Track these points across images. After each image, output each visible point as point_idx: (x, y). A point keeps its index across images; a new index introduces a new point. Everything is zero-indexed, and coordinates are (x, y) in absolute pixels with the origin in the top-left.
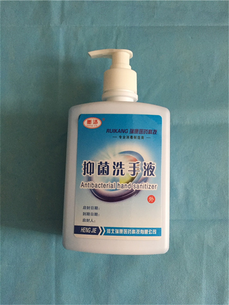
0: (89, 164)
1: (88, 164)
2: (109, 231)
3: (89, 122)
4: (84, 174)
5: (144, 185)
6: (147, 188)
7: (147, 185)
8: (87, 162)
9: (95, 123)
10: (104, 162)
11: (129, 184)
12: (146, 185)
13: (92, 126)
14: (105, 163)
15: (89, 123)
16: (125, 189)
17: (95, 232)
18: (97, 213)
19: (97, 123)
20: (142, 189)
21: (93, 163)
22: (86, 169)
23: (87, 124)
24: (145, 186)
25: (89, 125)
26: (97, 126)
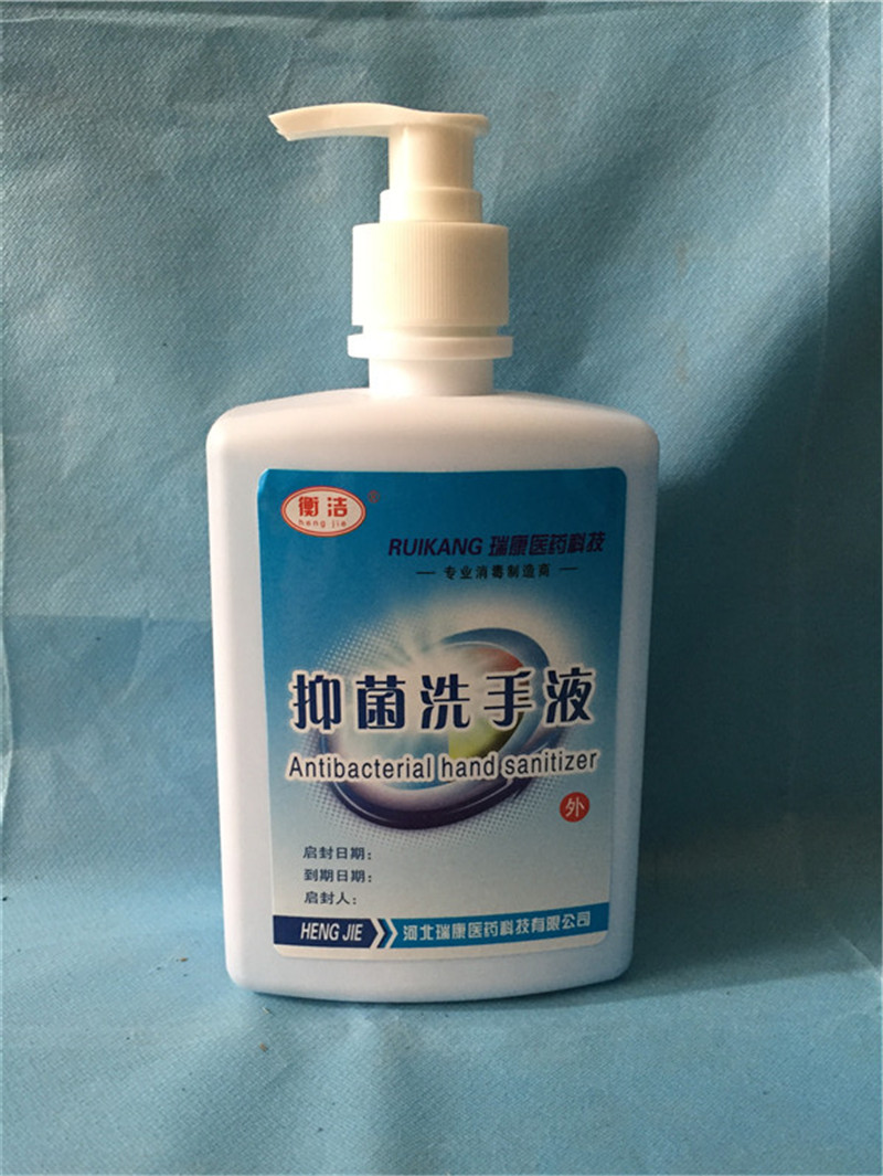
0: (319, 687)
1: (312, 684)
2: (411, 933)
3: (309, 507)
4: (301, 724)
5: (547, 759)
6: (560, 768)
7: (561, 759)
8: (309, 678)
9: (336, 511)
10: (381, 676)
11: (489, 758)
12: (553, 758)
13: (323, 525)
14: (385, 679)
15: (309, 513)
16: (472, 779)
17: (359, 939)
18: (363, 873)
19: (345, 512)
20: (539, 775)
21: (337, 683)
22: (308, 706)
23: (301, 514)
24: (550, 761)
25: (309, 518)
26: (344, 524)
